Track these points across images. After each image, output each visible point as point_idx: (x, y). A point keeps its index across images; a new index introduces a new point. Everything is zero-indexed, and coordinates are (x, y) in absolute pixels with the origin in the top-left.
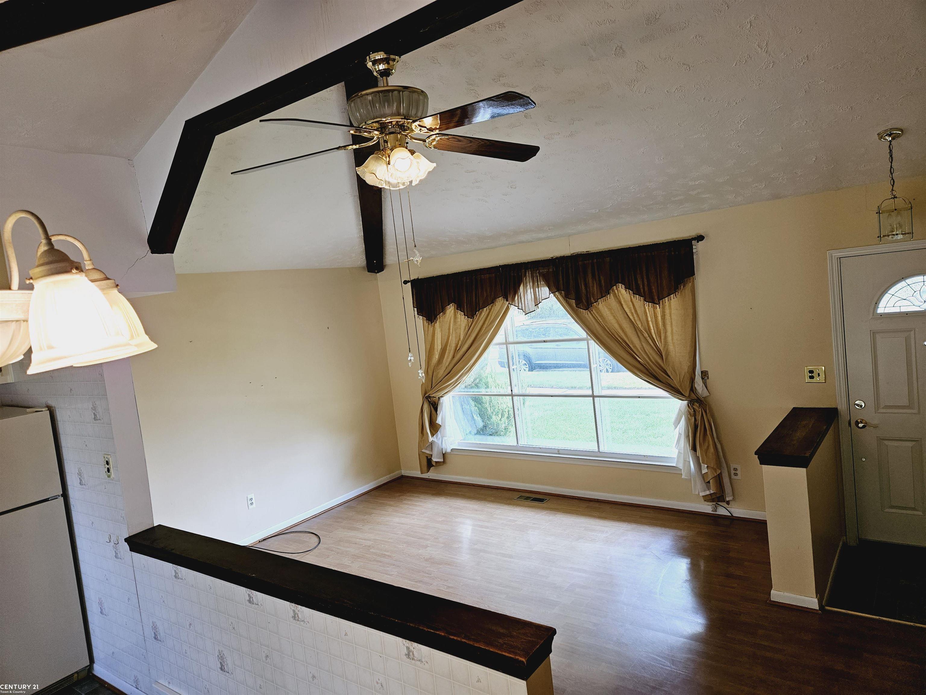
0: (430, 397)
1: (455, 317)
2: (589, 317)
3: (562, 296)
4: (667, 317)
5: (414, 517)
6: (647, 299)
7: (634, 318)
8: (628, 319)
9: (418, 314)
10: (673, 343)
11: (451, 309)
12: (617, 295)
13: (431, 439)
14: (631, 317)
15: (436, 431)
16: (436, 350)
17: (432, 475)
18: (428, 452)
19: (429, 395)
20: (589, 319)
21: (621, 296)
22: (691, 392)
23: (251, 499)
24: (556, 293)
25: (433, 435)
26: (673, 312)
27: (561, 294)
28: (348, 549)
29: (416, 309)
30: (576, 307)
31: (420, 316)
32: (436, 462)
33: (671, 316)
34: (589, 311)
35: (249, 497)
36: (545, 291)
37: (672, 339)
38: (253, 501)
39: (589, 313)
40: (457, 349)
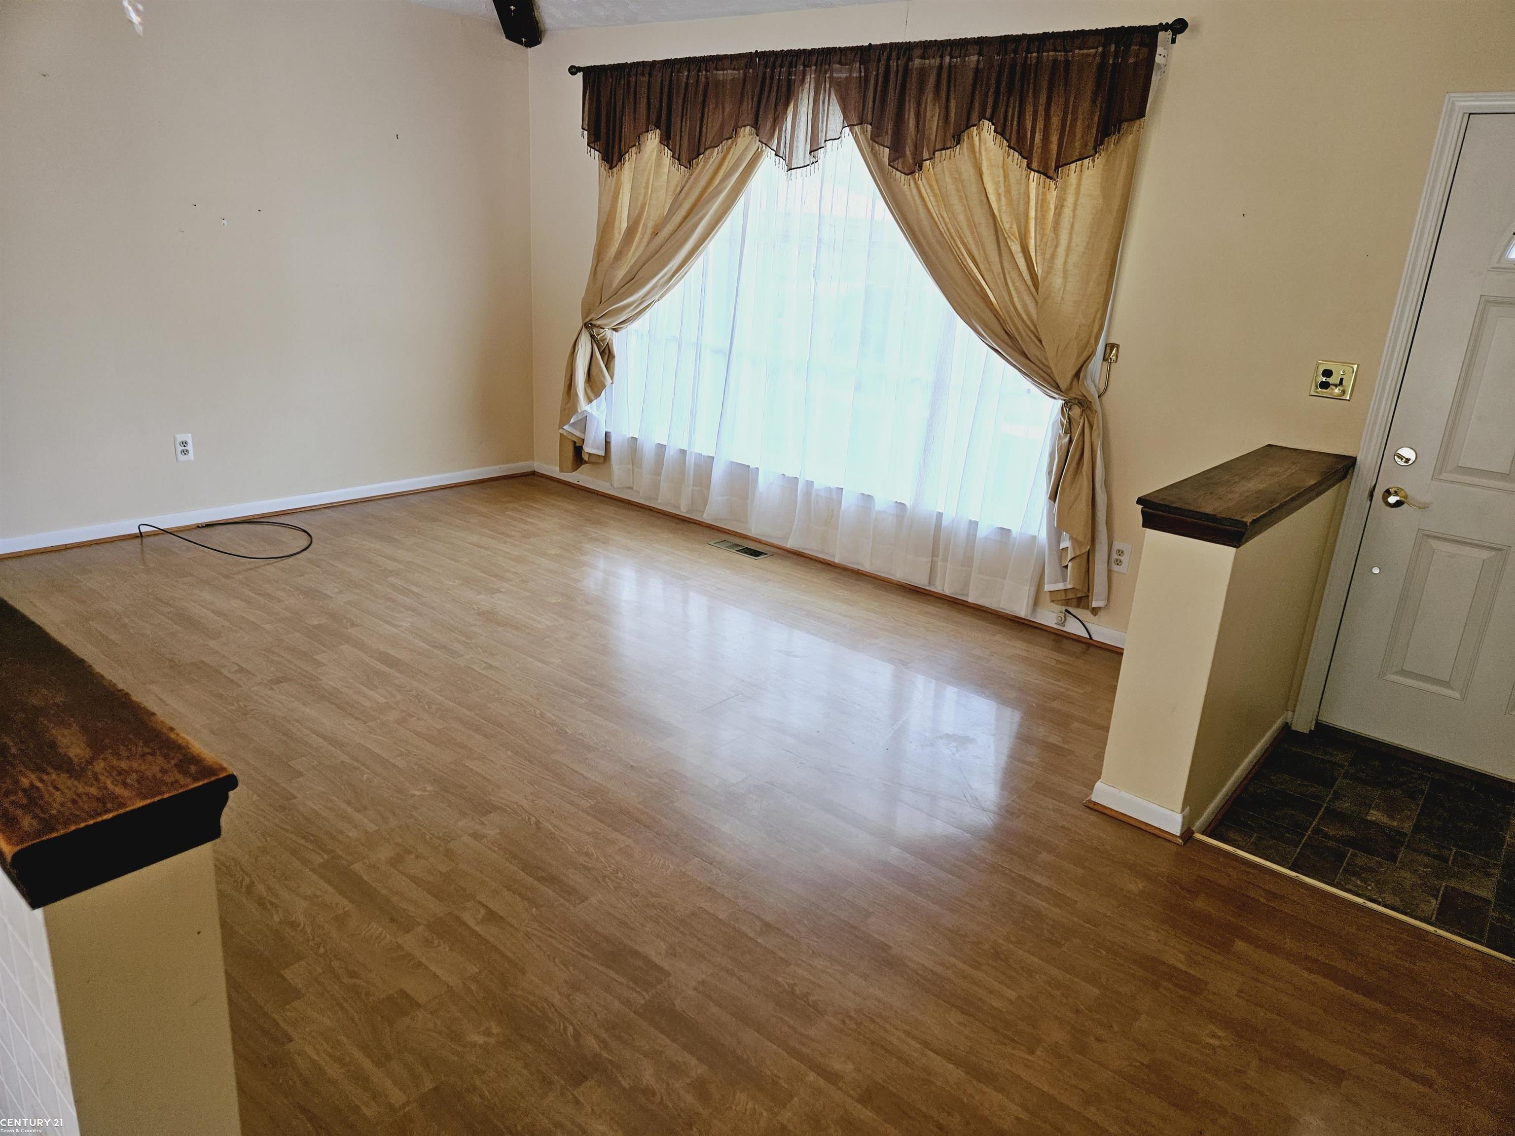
0: (593, 326)
1: (659, 164)
2: (911, 192)
3: (867, 139)
4: (1067, 212)
5: (508, 539)
6: (1035, 165)
7: (999, 207)
8: (987, 206)
9: (588, 145)
10: (1065, 271)
11: (652, 141)
12: (977, 149)
13: (584, 406)
14: (994, 205)
15: (597, 395)
16: (616, 232)
17: (582, 477)
18: (578, 434)
19: (590, 320)
20: (910, 198)
21: (984, 153)
22: (1075, 380)
23: (184, 443)
24: (856, 127)
25: (590, 401)
26: (1082, 200)
27: (864, 132)
28: (349, 569)
29: (586, 133)
30: (889, 165)
31: (592, 150)
32: (590, 454)
33: (1074, 210)
34: (914, 179)
35: (181, 438)
36: (834, 117)
37: (1066, 262)
38: (190, 447)
39: (912, 181)
40: (655, 234)
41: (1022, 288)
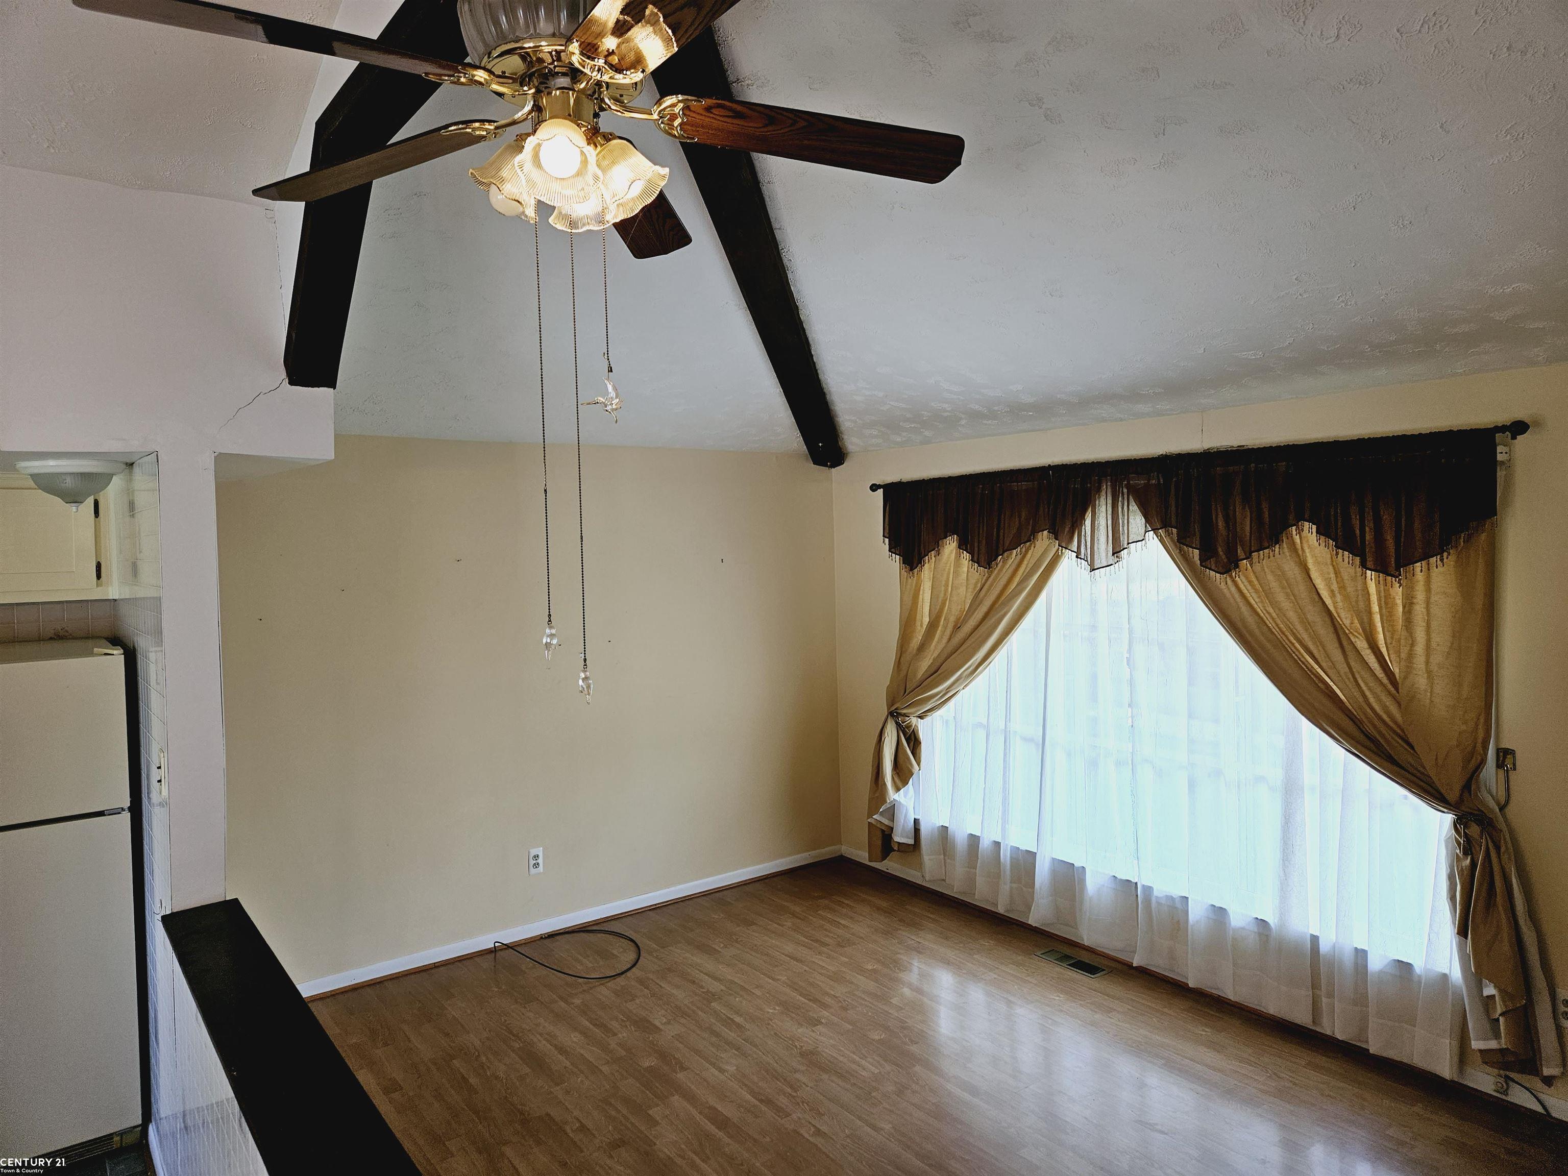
0: (899, 714)
1: (957, 564)
2: (1229, 589)
3: (1172, 540)
4: (1419, 609)
5: (825, 949)
6: (1370, 564)
7: (1335, 603)
8: (1320, 604)
9: (890, 551)
10: (1429, 672)
11: (950, 546)
12: (1299, 546)
13: (893, 795)
14: (1328, 601)
15: (905, 783)
16: (918, 623)
17: (891, 866)
18: (886, 822)
19: (895, 709)
20: (1228, 595)
21: (1307, 551)
22: (1466, 794)
23: (536, 857)
24: (1160, 531)
25: (898, 789)
26: (1434, 598)
27: (1169, 534)
28: (674, 991)
29: (887, 540)
30: (1201, 565)
31: (893, 555)
32: (899, 843)
33: (1428, 608)
34: (1231, 576)
35: (534, 852)
36: (1136, 521)
37: (1427, 662)
38: (540, 861)
39: (1228, 580)
40: (957, 628)
41: (1378, 690)
